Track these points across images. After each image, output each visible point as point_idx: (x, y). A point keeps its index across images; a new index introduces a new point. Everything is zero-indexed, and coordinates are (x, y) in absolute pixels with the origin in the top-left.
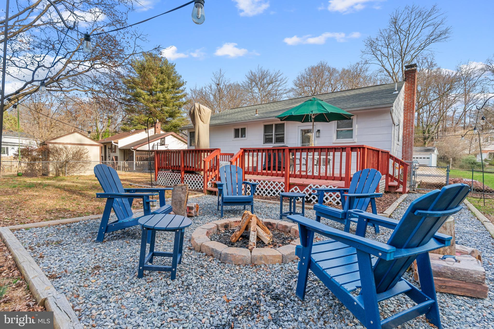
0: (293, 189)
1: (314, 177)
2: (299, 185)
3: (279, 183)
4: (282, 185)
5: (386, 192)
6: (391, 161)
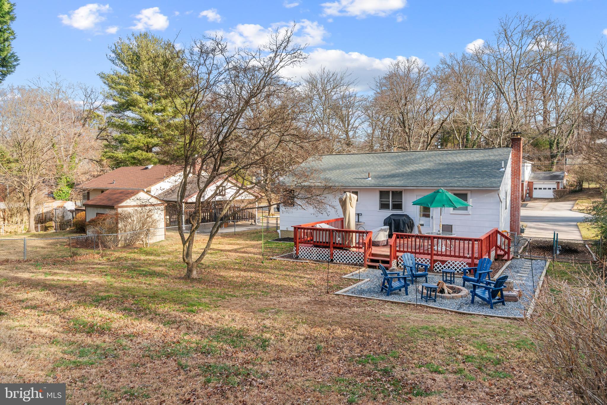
0: (436, 264)
1: (450, 256)
2: (441, 261)
3: (426, 259)
4: (428, 261)
5: (496, 260)
6: (499, 236)
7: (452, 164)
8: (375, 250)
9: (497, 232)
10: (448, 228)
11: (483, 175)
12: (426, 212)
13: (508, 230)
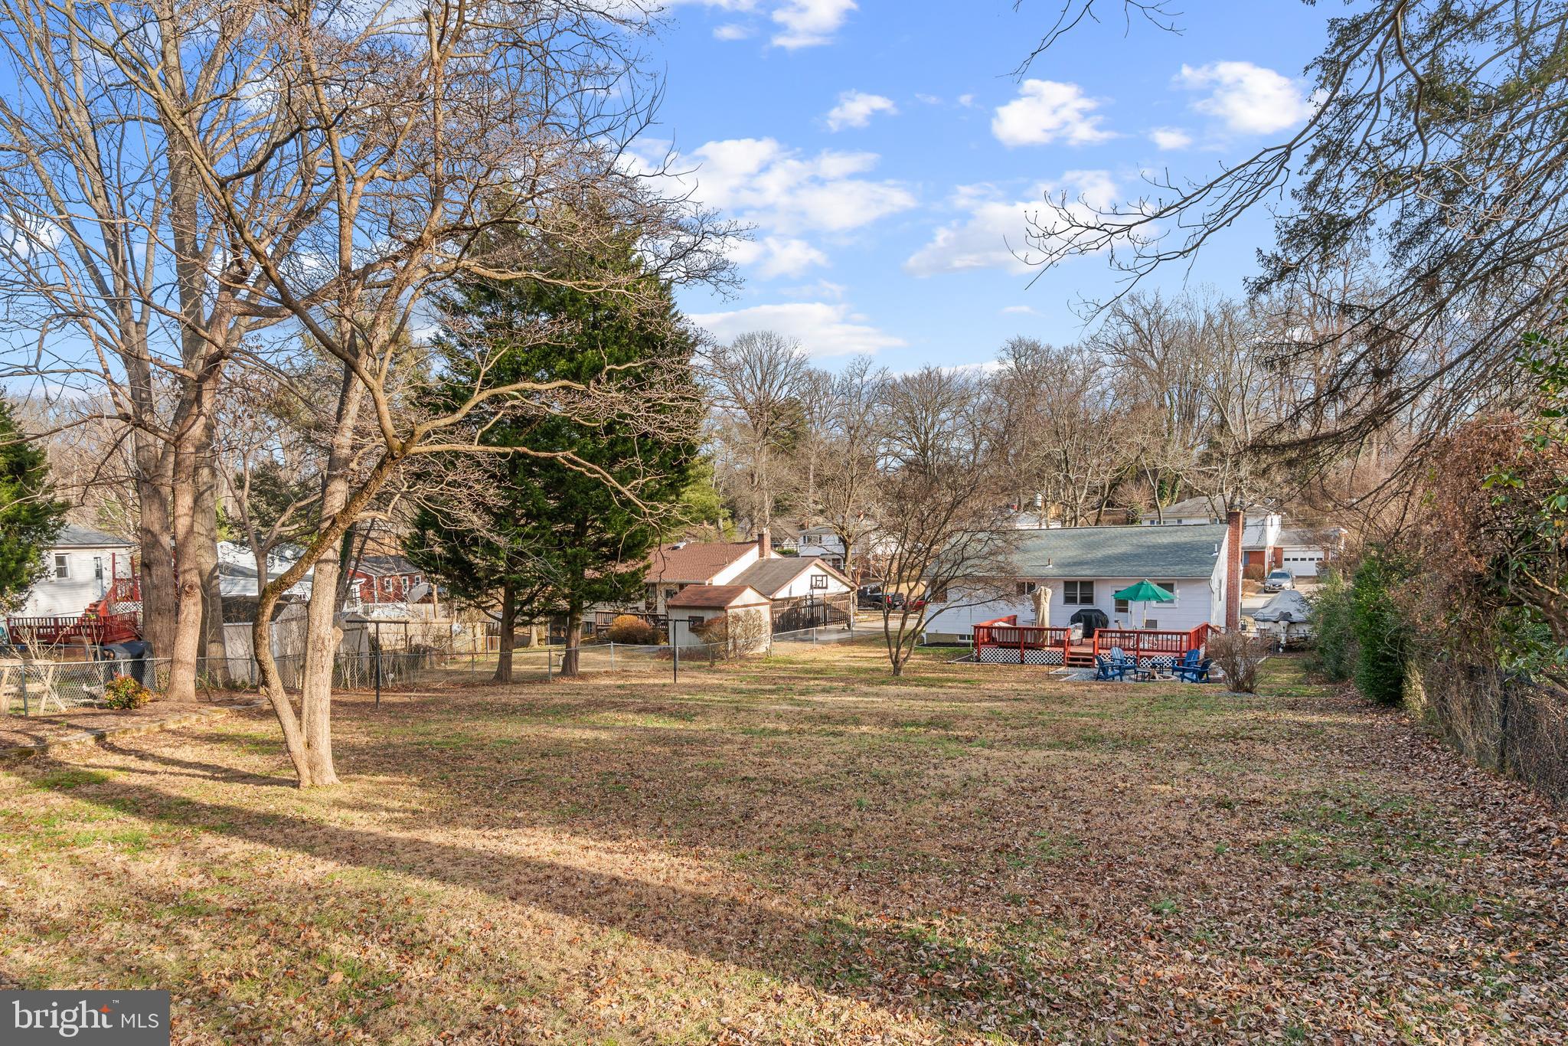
0: (1143, 659)
2: (1147, 657)
4: (1134, 657)
6: (1209, 630)
7: (1154, 546)
8: (1073, 649)
9: (1208, 626)
10: (1152, 623)
11: (1192, 562)
12: (1122, 605)
13: (1223, 624)
